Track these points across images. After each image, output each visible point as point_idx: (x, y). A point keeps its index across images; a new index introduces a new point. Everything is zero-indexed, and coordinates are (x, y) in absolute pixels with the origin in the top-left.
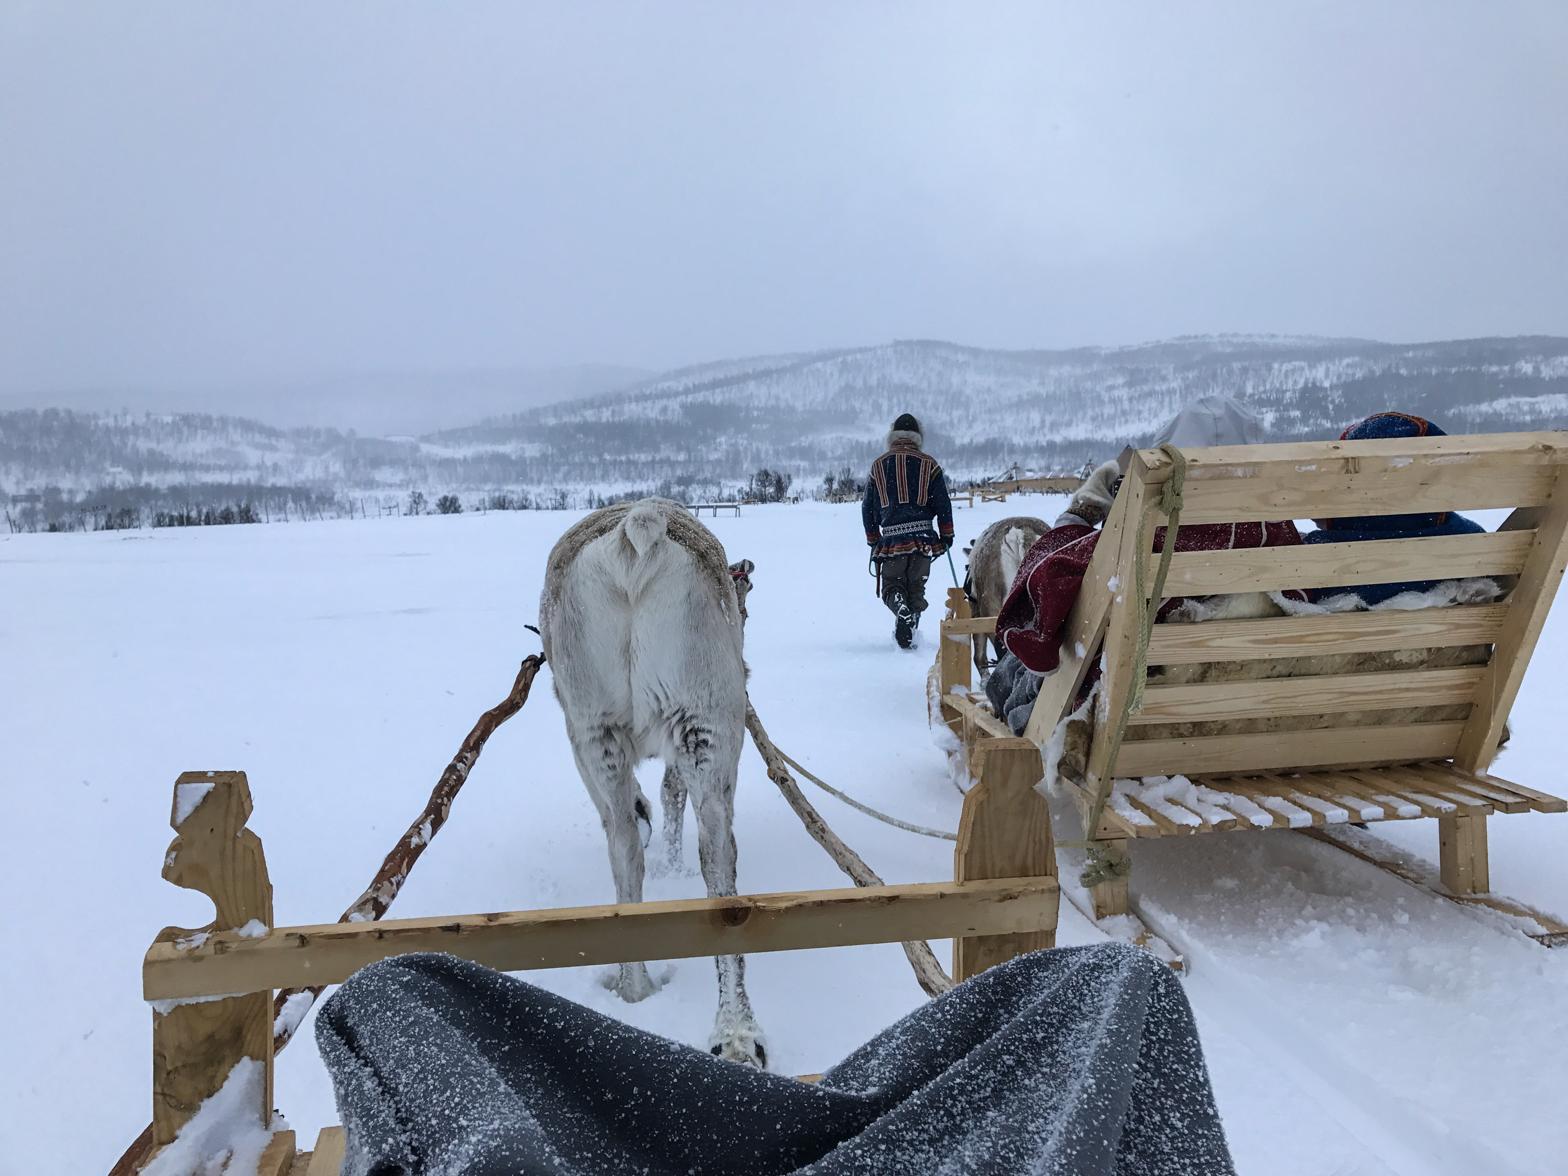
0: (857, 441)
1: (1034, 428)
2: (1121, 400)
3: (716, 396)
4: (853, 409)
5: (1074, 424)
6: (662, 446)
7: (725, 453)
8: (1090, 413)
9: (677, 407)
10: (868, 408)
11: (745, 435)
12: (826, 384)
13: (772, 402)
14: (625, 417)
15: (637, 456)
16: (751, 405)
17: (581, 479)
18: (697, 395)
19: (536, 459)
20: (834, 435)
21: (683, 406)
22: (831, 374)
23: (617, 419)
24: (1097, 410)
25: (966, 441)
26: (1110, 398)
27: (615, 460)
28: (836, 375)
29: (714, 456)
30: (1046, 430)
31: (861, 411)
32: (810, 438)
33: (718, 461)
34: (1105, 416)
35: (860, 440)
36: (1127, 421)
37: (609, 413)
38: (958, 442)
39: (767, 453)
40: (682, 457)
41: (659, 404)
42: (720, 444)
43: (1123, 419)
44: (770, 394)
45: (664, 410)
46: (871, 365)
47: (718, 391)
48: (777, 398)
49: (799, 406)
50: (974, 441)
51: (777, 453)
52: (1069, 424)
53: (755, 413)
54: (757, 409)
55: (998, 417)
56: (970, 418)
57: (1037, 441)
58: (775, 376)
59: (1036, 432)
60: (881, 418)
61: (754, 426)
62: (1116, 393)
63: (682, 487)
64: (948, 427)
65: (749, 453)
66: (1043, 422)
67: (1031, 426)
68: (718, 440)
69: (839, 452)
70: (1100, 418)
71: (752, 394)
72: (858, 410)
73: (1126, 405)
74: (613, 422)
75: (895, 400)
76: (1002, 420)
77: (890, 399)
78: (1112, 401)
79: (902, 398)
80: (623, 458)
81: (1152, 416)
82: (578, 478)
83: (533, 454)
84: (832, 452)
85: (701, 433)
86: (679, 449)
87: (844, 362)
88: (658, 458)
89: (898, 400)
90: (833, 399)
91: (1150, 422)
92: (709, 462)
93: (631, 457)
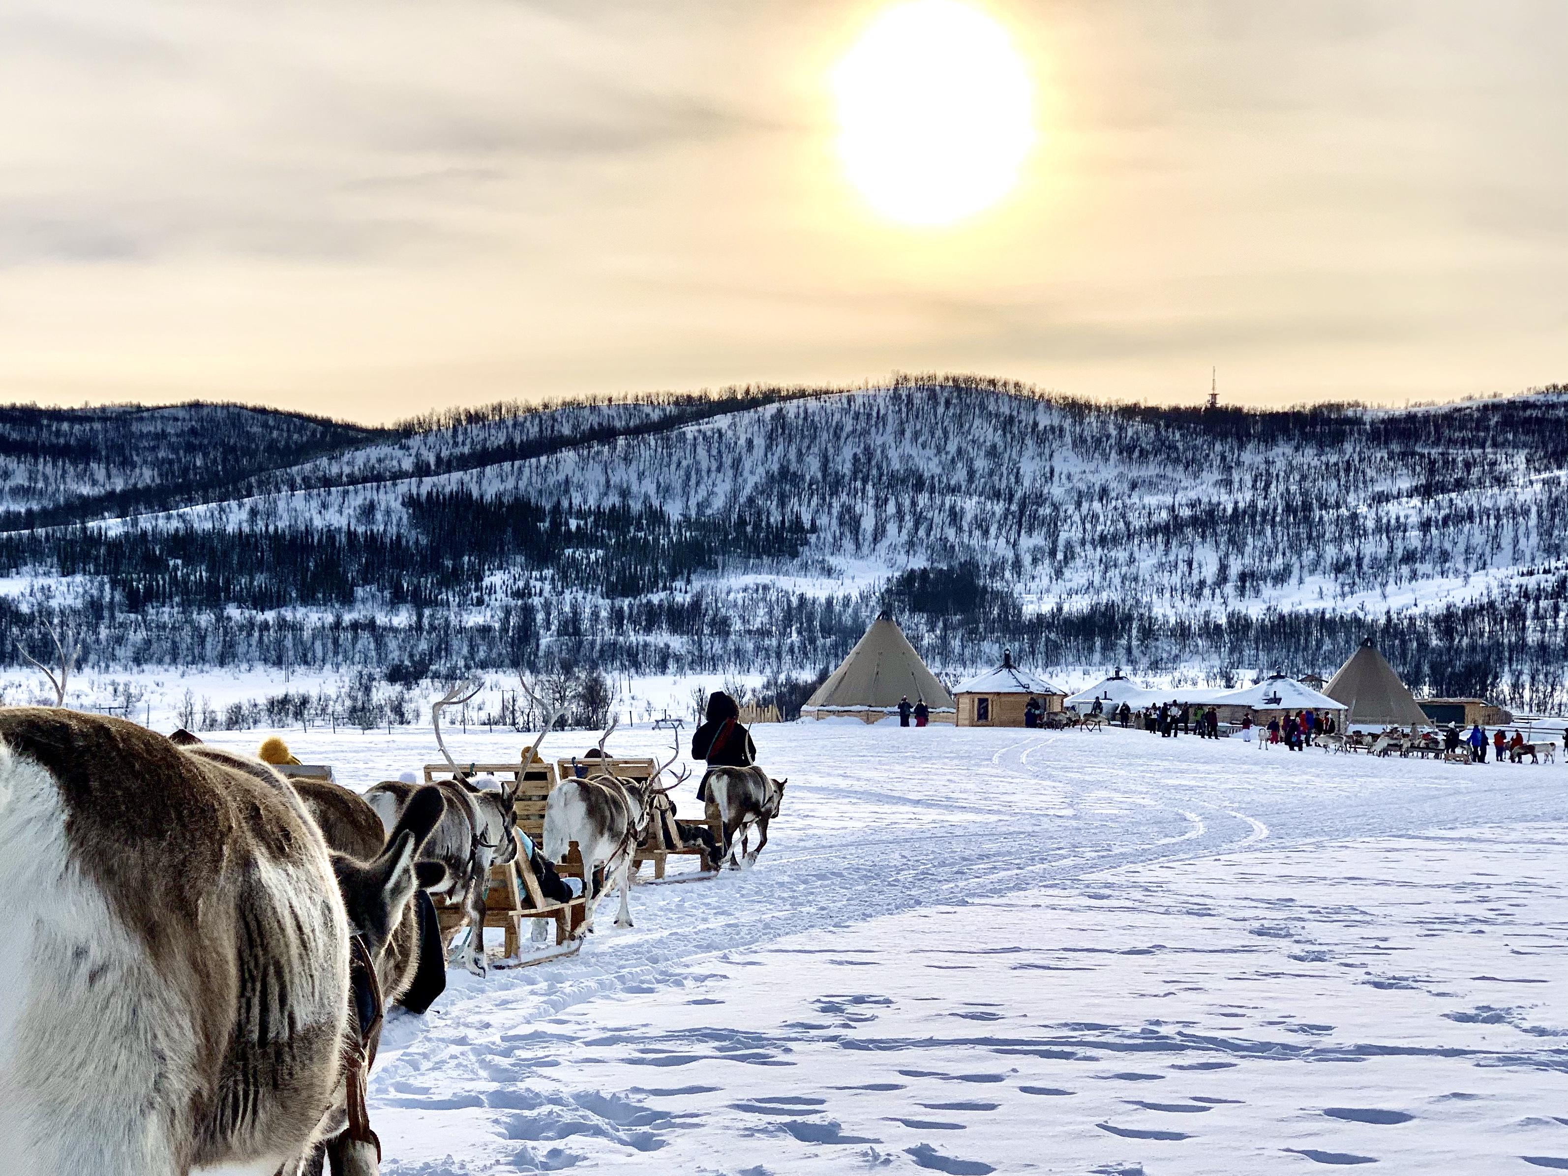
0: (802, 598)
1: (1202, 583)
2: (1401, 527)
3: (485, 482)
4: (797, 524)
5: (1294, 580)
6: (359, 592)
7: (501, 614)
8: (1331, 552)
9: (396, 505)
10: (828, 522)
11: (548, 572)
12: (737, 464)
13: (613, 500)
14: (281, 525)
15: (301, 612)
16: (565, 504)
17: (174, 661)
18: (444, 478)
19: (75, 612)
20: (750, 579)
21: (410, 502)
22: (750, 443)
23: (260, 525)
24: (1347, 547)
25: (1047, 607)
26: (1379, 520)
27: (251, 623)
28: (760, 442)
29: (474, 619)
30: (1229, 588)
31: (814, 529)
32: (697, 585)
33: (485, 630)
34: (1366, 561)
35: (809, 595)
36: (1414, 576)
37: (244, 515)
38: (1029, 610)
39: (595, 615)
40: (403, 618)
41: (358, 498)
42: (492, 590)
43: (1405, 570)
44: (608, 482)
45: (368, 511)
46: (839, 427)
47: (490, 471)
48: (625, 493)
49: (674, 511)
50: (1066, 608)
51: (617, 617)
52: (1281, 577)
53: (573, 524)
54: (580, 514)
55: (1121, 555)
56: (1060, 556)
57: (1207, 614)
58: (621, 441)
59: (1207, 592)
60: (858, 546)
61: (569, 552)
62: (1393, 510)
63: (398, 687)
64: (1008, 574)
65: (554, 613)
66: (1223, 568)
67: (1195, 578)
68: (486, 582)
69: (760, 619)
70: (1354, 567)
71: (567, 481)
72: (807, 525)
73: (1414, 538)
74: (253, 534)
75: (891, 508)
76: (1132, 560)
77: (880, 504)
78: (1384, 529)
79: (907, 502)
80: (270, 616)
81: (1473, 565)
82: (167, 659)
83: (69, 601)
84: (744, 621)
85: (449, 563)
86: (397, 599)
87: (779, 415)
88: (348, 618)
89: (899, 506)
90: (751, 500)
91: (1467, 577)
92: (461, 630)
93: (289, 616)
